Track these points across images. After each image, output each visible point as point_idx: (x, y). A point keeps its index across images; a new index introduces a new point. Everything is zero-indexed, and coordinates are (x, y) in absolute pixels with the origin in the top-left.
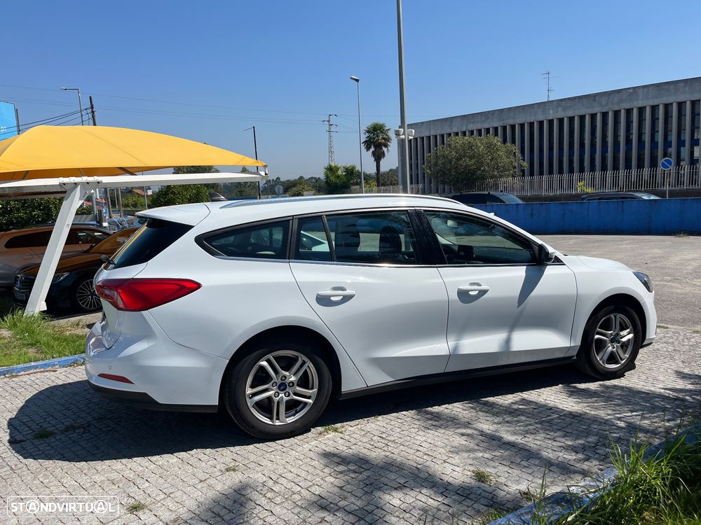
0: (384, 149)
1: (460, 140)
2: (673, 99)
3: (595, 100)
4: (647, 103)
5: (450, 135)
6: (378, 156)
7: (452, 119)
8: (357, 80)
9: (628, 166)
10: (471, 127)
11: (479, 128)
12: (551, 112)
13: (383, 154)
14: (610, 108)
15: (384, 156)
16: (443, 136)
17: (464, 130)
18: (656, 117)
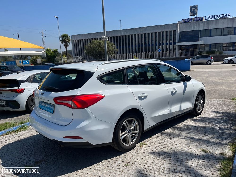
0: (68, 43)
1: (96, 41)
2: (157, 31)
3: (135, 30)
4: (150, 32)
5: (92, 39)
6: (66, 46)
7: (90, 34)
8: (57, 18)
9: (145, 51)
10: (97, 37)
11: (100, 37)
12: (123, 33)
13: (68, 45)
14: (140, 33)
15: (68, 46)
16: (90, 39)
17: (95, 38)
18: (153, 36)
